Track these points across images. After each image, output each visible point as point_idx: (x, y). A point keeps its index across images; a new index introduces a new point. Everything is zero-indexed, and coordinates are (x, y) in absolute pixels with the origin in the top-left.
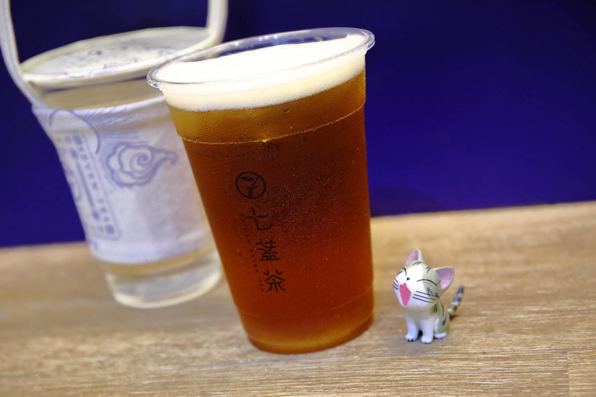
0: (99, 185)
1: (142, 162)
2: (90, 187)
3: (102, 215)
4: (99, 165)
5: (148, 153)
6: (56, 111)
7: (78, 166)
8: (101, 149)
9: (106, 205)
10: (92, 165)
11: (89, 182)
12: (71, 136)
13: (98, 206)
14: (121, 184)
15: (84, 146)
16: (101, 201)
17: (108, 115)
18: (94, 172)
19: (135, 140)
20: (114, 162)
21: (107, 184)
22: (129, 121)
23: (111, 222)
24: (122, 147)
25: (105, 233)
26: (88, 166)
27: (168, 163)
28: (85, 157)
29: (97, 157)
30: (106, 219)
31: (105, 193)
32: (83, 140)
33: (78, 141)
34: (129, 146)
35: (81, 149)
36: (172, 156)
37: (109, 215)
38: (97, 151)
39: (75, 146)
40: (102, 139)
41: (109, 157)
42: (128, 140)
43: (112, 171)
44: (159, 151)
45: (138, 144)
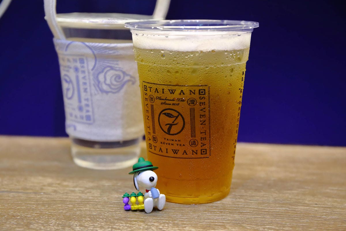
0: (88, 90)
1: (117, 79)
2: (82, 90)
3: (85, 109)
4: (92, 77)
5: (122, 75)
6: (73, 42)
7: (77, 78)
8: (95, 68)
9: (90, 103)
10: (87, 77)
11: (82, 87)
12: (78, 58)
13: (84, 103)
14: (102, 91)
15: (85, 65)
16: (87, 100)
17: (106, 48)
18: (87, 82)
19: (116, 66)
20: (101, 77)
21: (93, 90)
22: (116, 53)
23: (90, 114)
24: (108, 69)
25: (84, 120)
26: (84, 78)
27: (131, 83)
28: (83, 72)
29: (92, 72)
30: (88, 111)
31: (91, 95)
32: (85, 61)
33: (82, 61)
34: (112, 68)
35: (83, 67)
36: (133, 79)
37: (90, 109)
38: (93, 69)
39: (78, 65)
40: (97, 62)
41: (100, 73)
42: (112, 65)
43: (99, 82)
44: (128, 75)
45: (117, 69)
